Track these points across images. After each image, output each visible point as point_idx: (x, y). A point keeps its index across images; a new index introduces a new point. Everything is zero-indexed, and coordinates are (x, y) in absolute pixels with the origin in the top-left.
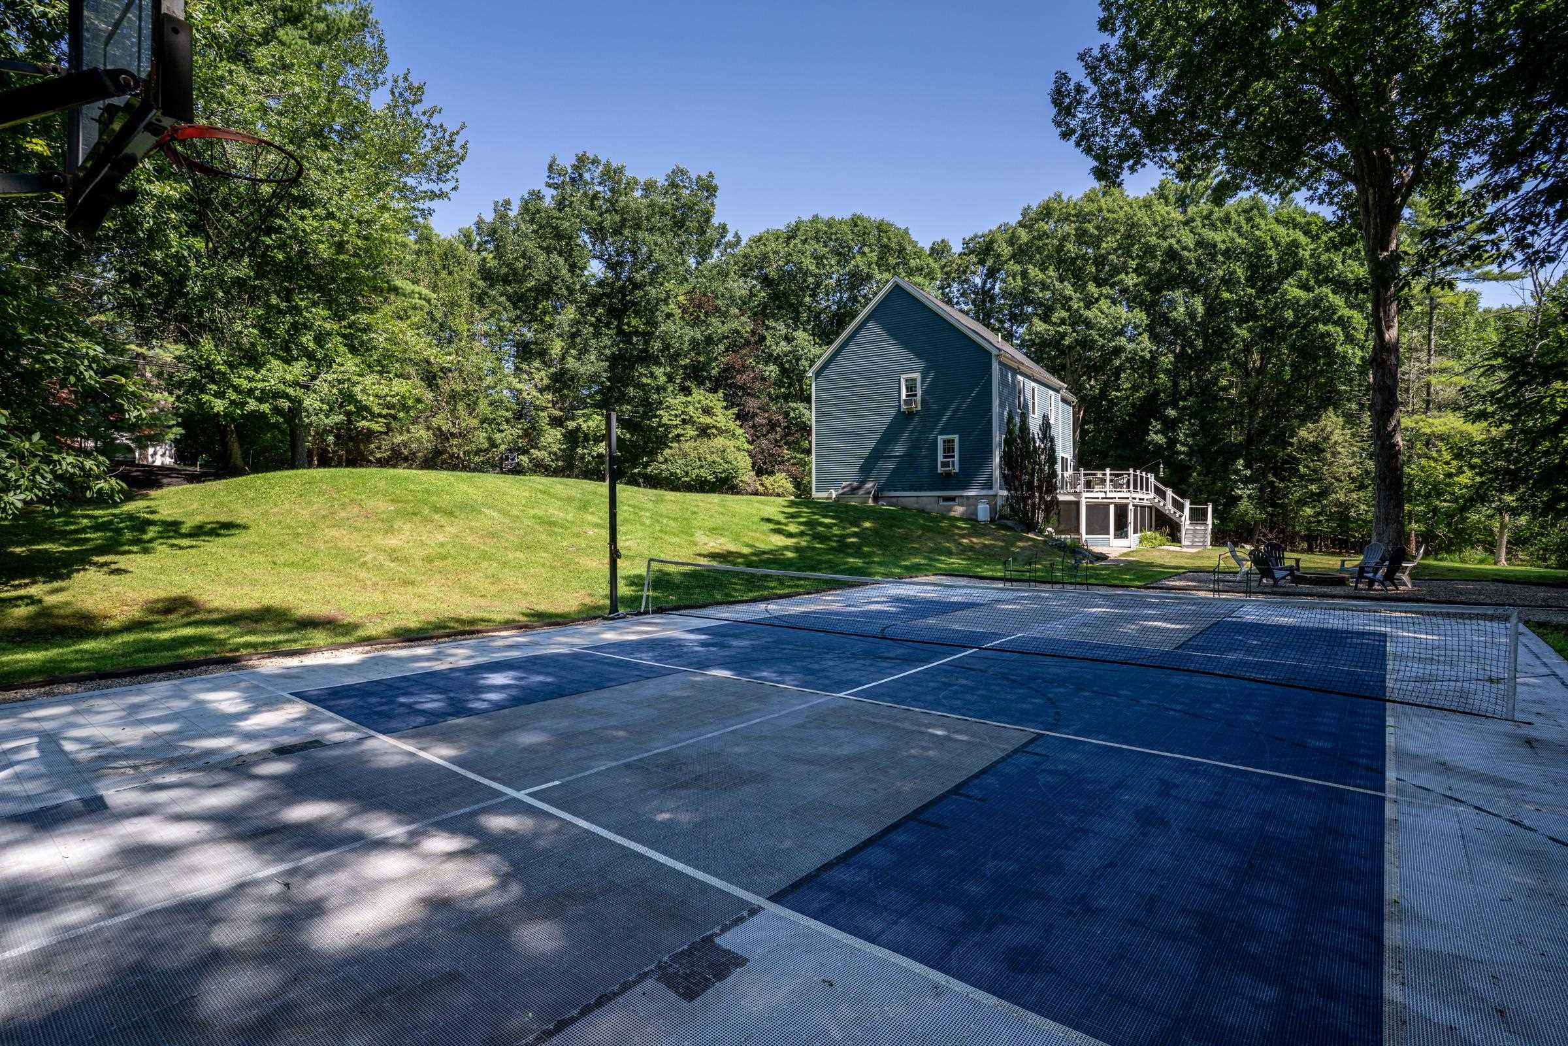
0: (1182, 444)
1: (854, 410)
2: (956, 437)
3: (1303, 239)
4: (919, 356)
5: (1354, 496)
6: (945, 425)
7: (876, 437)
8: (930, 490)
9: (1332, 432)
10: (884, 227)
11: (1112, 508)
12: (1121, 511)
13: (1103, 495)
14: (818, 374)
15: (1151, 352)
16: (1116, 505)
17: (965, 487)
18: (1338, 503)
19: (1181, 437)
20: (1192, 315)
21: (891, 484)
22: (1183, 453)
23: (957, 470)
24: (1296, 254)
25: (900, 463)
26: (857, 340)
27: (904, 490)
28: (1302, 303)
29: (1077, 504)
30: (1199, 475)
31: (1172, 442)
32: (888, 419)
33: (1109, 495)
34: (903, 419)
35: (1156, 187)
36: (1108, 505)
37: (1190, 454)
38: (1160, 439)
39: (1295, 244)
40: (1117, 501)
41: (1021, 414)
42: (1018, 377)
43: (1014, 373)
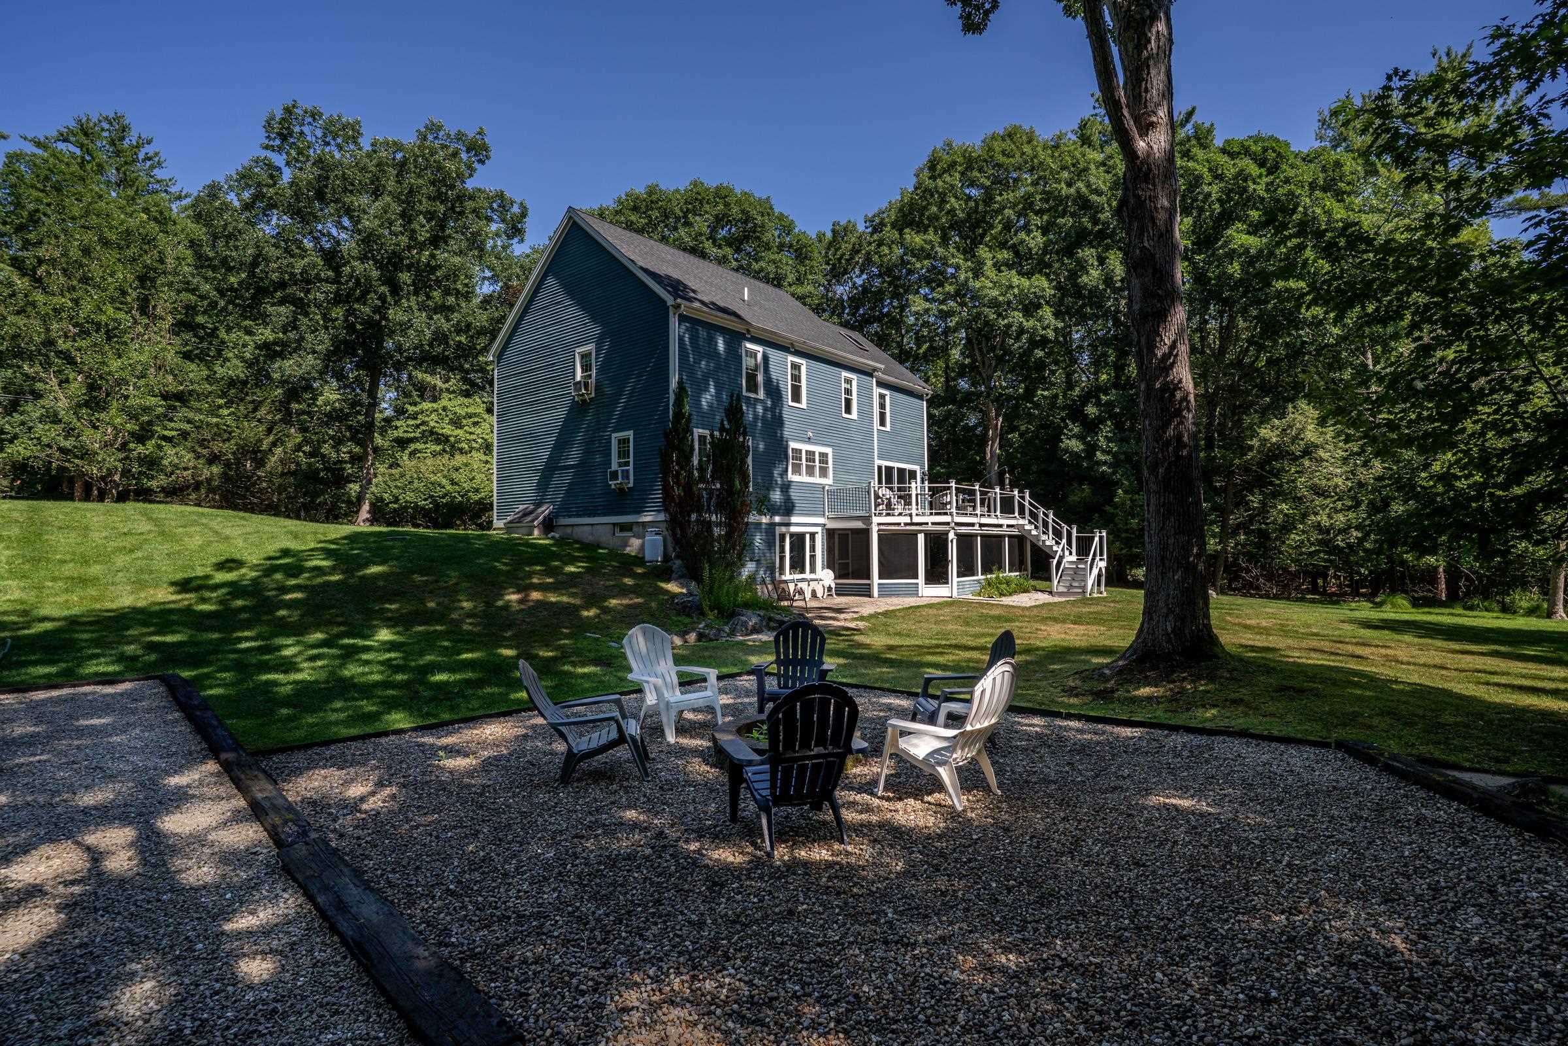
0: (1104, 452)
1: (531, 403)
2: (630, 434)
3: (1254, 169)
4: (595, 318)
5: (1341, 518)
6: (621, 416)
7: (551, 440)
8: (605, 515)
9: (1303, 430)
10: (723, 193)
11: (921, 538)
12: (937, 543)
13: (907, 519)
14: (500, 356)
15: (1056, 330)
16: (928, 536)
17: (639, 511)
18: (1318, 527)
19: (1102, 442)
20: (1108, 280)
21: (564, 509)
22: (1105, 463)
23: (631, 485)
24: (1245, 190)
25: (575, 474)
26: (537, 305)
27: (579, 516)
28: (1253, 251)
29: (866, 533)
30: (1126, 492)
31: (1091, 449)
32: (562, 413)
33: (916, 519)
34: (579, 409)
35: (1076, 128)
36: (914, 535)
37: (1115, 465)
38: (1075, 445)
39: (1242, 175)
40: (930, 528)
41: (756, 400)
42: (749, 346)
43: (736, 338)
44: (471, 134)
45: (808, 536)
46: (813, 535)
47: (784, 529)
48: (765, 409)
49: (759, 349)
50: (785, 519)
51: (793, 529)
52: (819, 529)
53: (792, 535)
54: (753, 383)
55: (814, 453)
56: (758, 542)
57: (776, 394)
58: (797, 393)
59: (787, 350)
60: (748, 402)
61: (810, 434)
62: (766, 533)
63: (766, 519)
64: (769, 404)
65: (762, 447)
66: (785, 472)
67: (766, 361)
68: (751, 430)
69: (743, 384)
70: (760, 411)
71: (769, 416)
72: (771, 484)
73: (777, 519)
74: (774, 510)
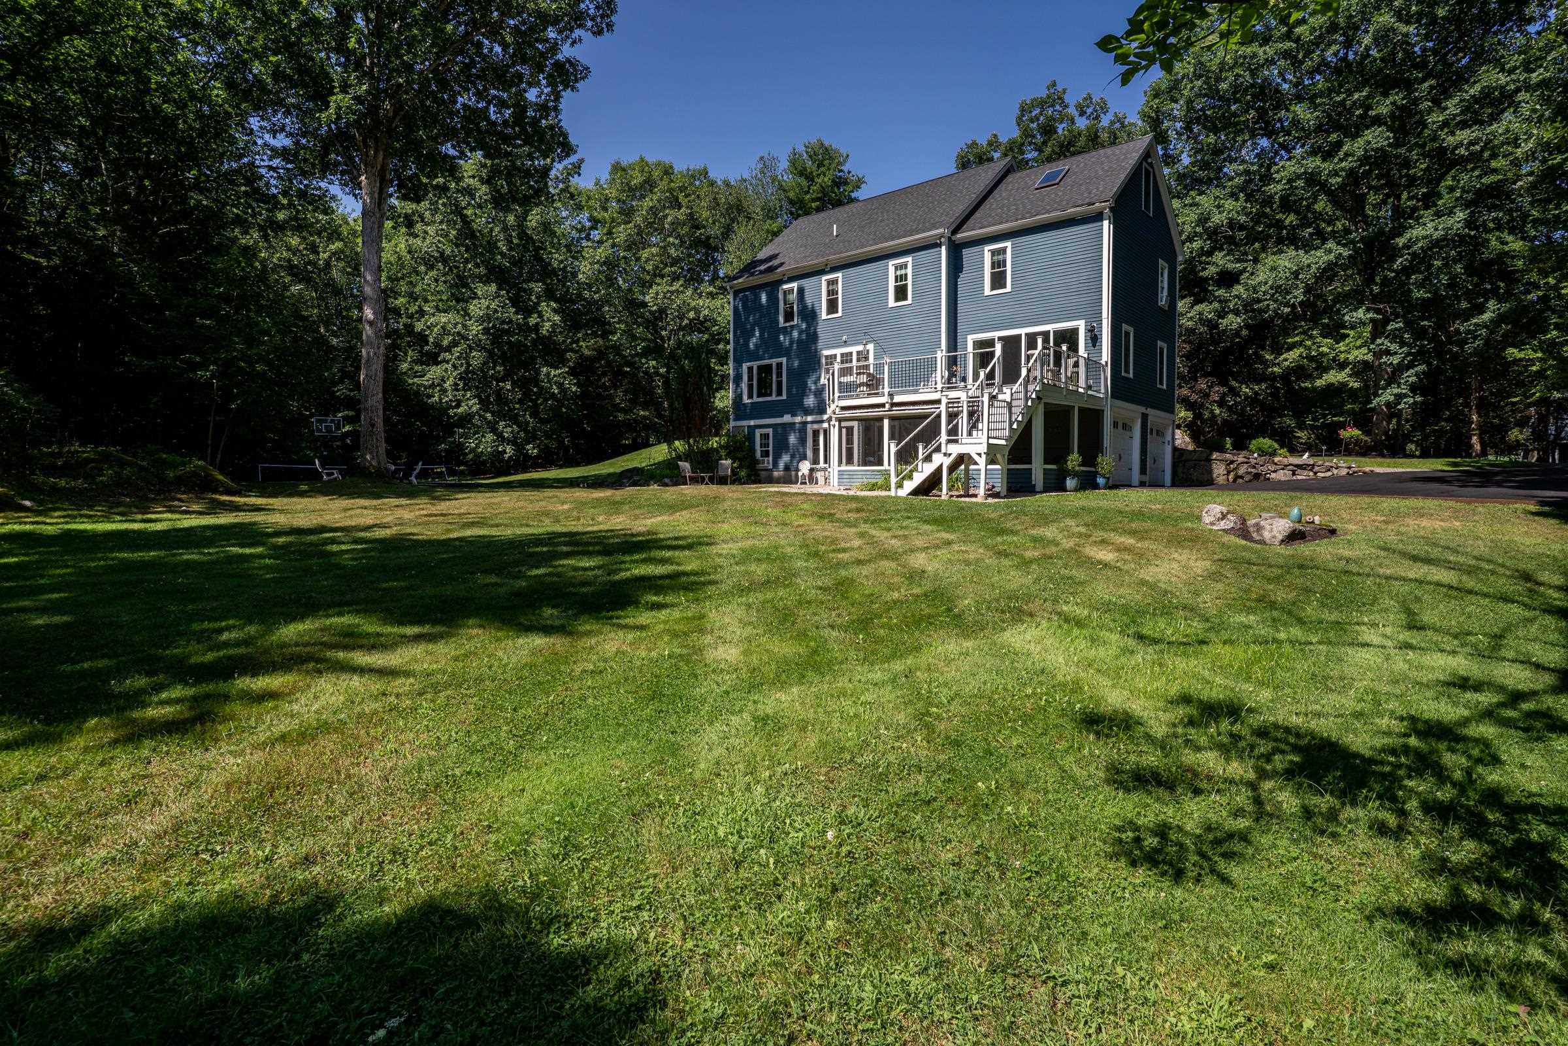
41: (792, 327)
42: (785, 287)
43: (774, 289)
47: (816, 426)
48: (800, 332)
49: (796, 285)
50: (818, 418)
51: (824, 425)
54: (789, 316)
55: (851, 353)
56: (792, 439)
57: (810, 315)
58: (832, 306)
59: (822, 272)
60: (785, 331)
61: (844, 338)
62: (800, 431)
63: (798, 419)
64: (804, 326)
65: (796, 364)
66: (819, 378)
67: (801, 291)
68: (786, 353)
69: (781, 319)
70: (795, 334)
71: (804, 336)
72: (803, 391)
73: (809, 419)
74: (807, 412)
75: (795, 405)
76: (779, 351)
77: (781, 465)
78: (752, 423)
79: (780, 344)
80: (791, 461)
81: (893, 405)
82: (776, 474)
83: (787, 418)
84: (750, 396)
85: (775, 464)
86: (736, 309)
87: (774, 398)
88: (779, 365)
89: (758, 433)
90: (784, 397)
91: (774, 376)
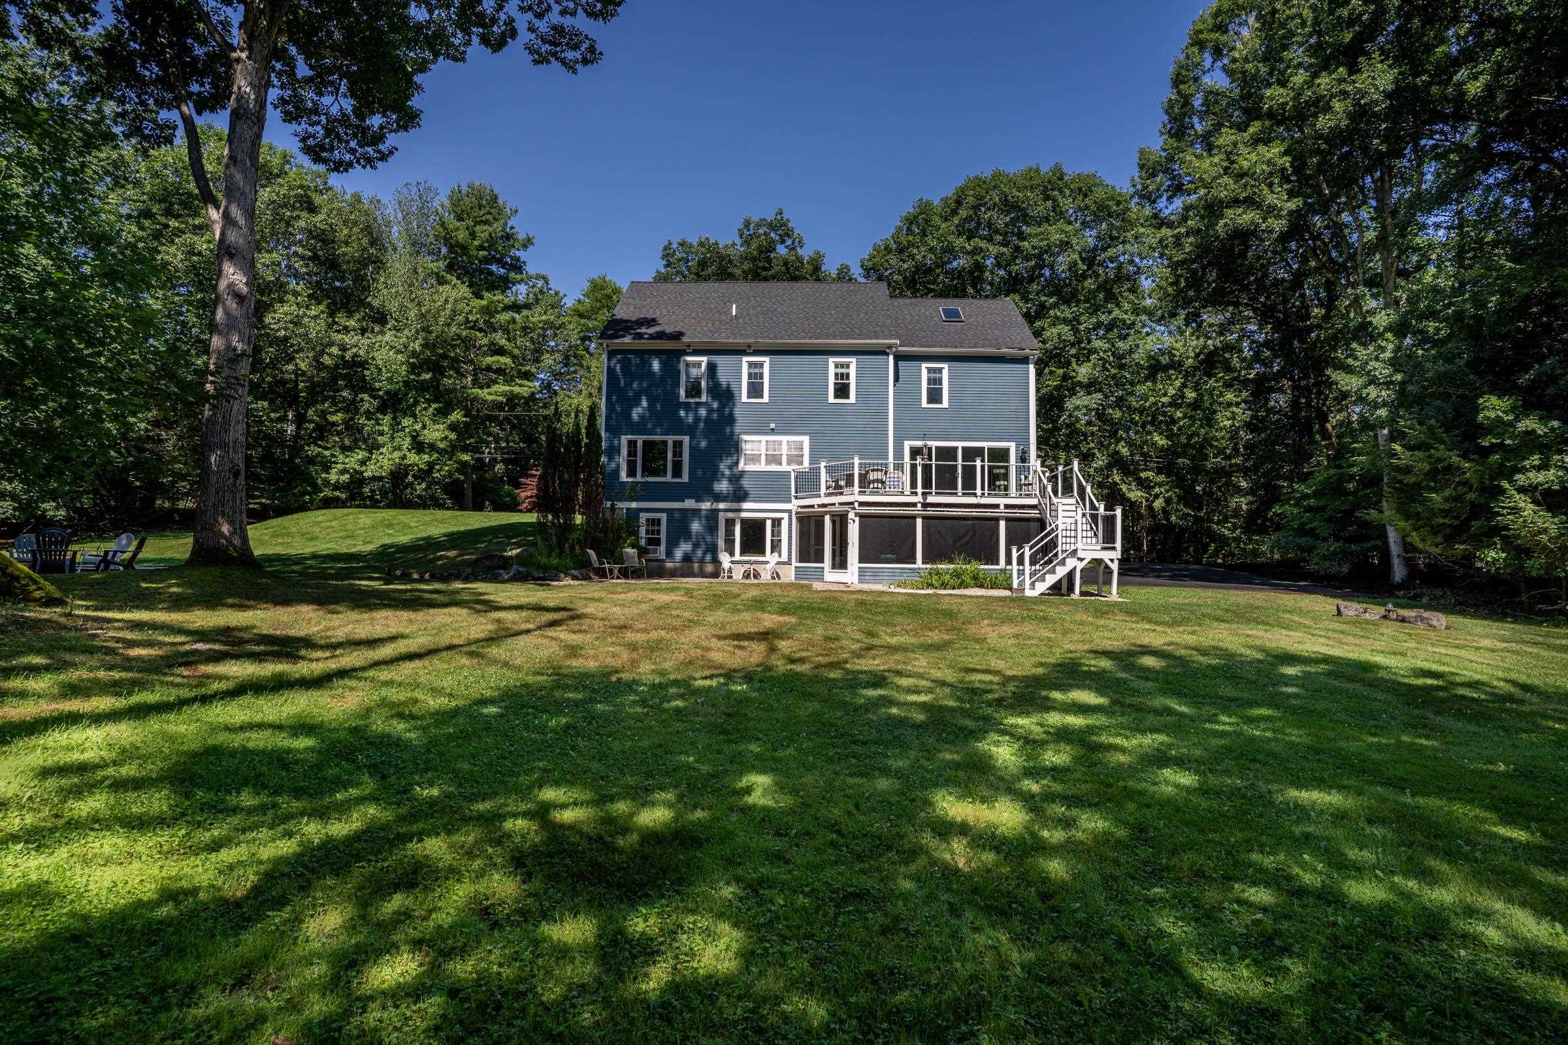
11: (827, 520)
16: (833, 516)
33: (825, 501)
36: (823, 516)
41: (699, 404)
42: (689, 359)
43: (672, 358)
44: (770, 217)
45: (769, 523)
46: (777, 523)
47: (730, 515)
48: (710, 411)
49: (704, 360)
50: (734, 505)
51: (744, 515)
52: (785, 516)
53: (744, 522)
54: (694, 390)
55: (780, 443)
56: (696, 526)
57: (725, 396)
58: (755, 390)
59: (743, 353)
60: (687, 407)
61: (773, 426)
62: (707, 518)
63: (706, 505)
64: (715, 405)
65: (703, 444)
66: (737, 463)
67: (712, 368)
68: (691, 430)
69: (682, 393)
70: (703, 412)
71: (715, 416)
72: (715, 475)
73: (722, 506)
74: (718, 498)
75: (702, 488)
76: (679, 427)
77: (679, 554)
78: (634, 505)
79: (680, 420)
80: (694, 551)
81: (925, 505)
82: (669, 565)
83: (689, 504)
84: (632, 472)
85: (669, 554)
86: (611, 372)
87: (669, 478)
88: (678, 445)
89: (643, 517)
90: (685, 478)
91: (670, 455)
